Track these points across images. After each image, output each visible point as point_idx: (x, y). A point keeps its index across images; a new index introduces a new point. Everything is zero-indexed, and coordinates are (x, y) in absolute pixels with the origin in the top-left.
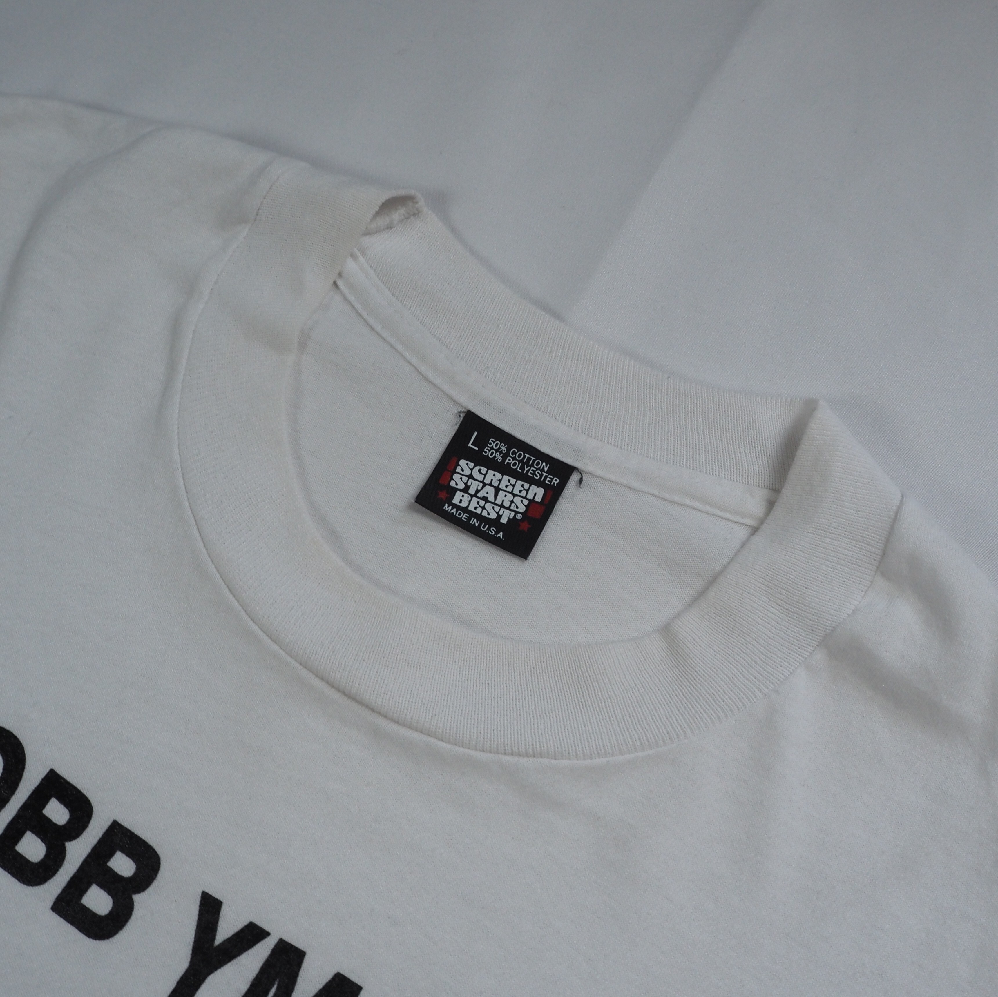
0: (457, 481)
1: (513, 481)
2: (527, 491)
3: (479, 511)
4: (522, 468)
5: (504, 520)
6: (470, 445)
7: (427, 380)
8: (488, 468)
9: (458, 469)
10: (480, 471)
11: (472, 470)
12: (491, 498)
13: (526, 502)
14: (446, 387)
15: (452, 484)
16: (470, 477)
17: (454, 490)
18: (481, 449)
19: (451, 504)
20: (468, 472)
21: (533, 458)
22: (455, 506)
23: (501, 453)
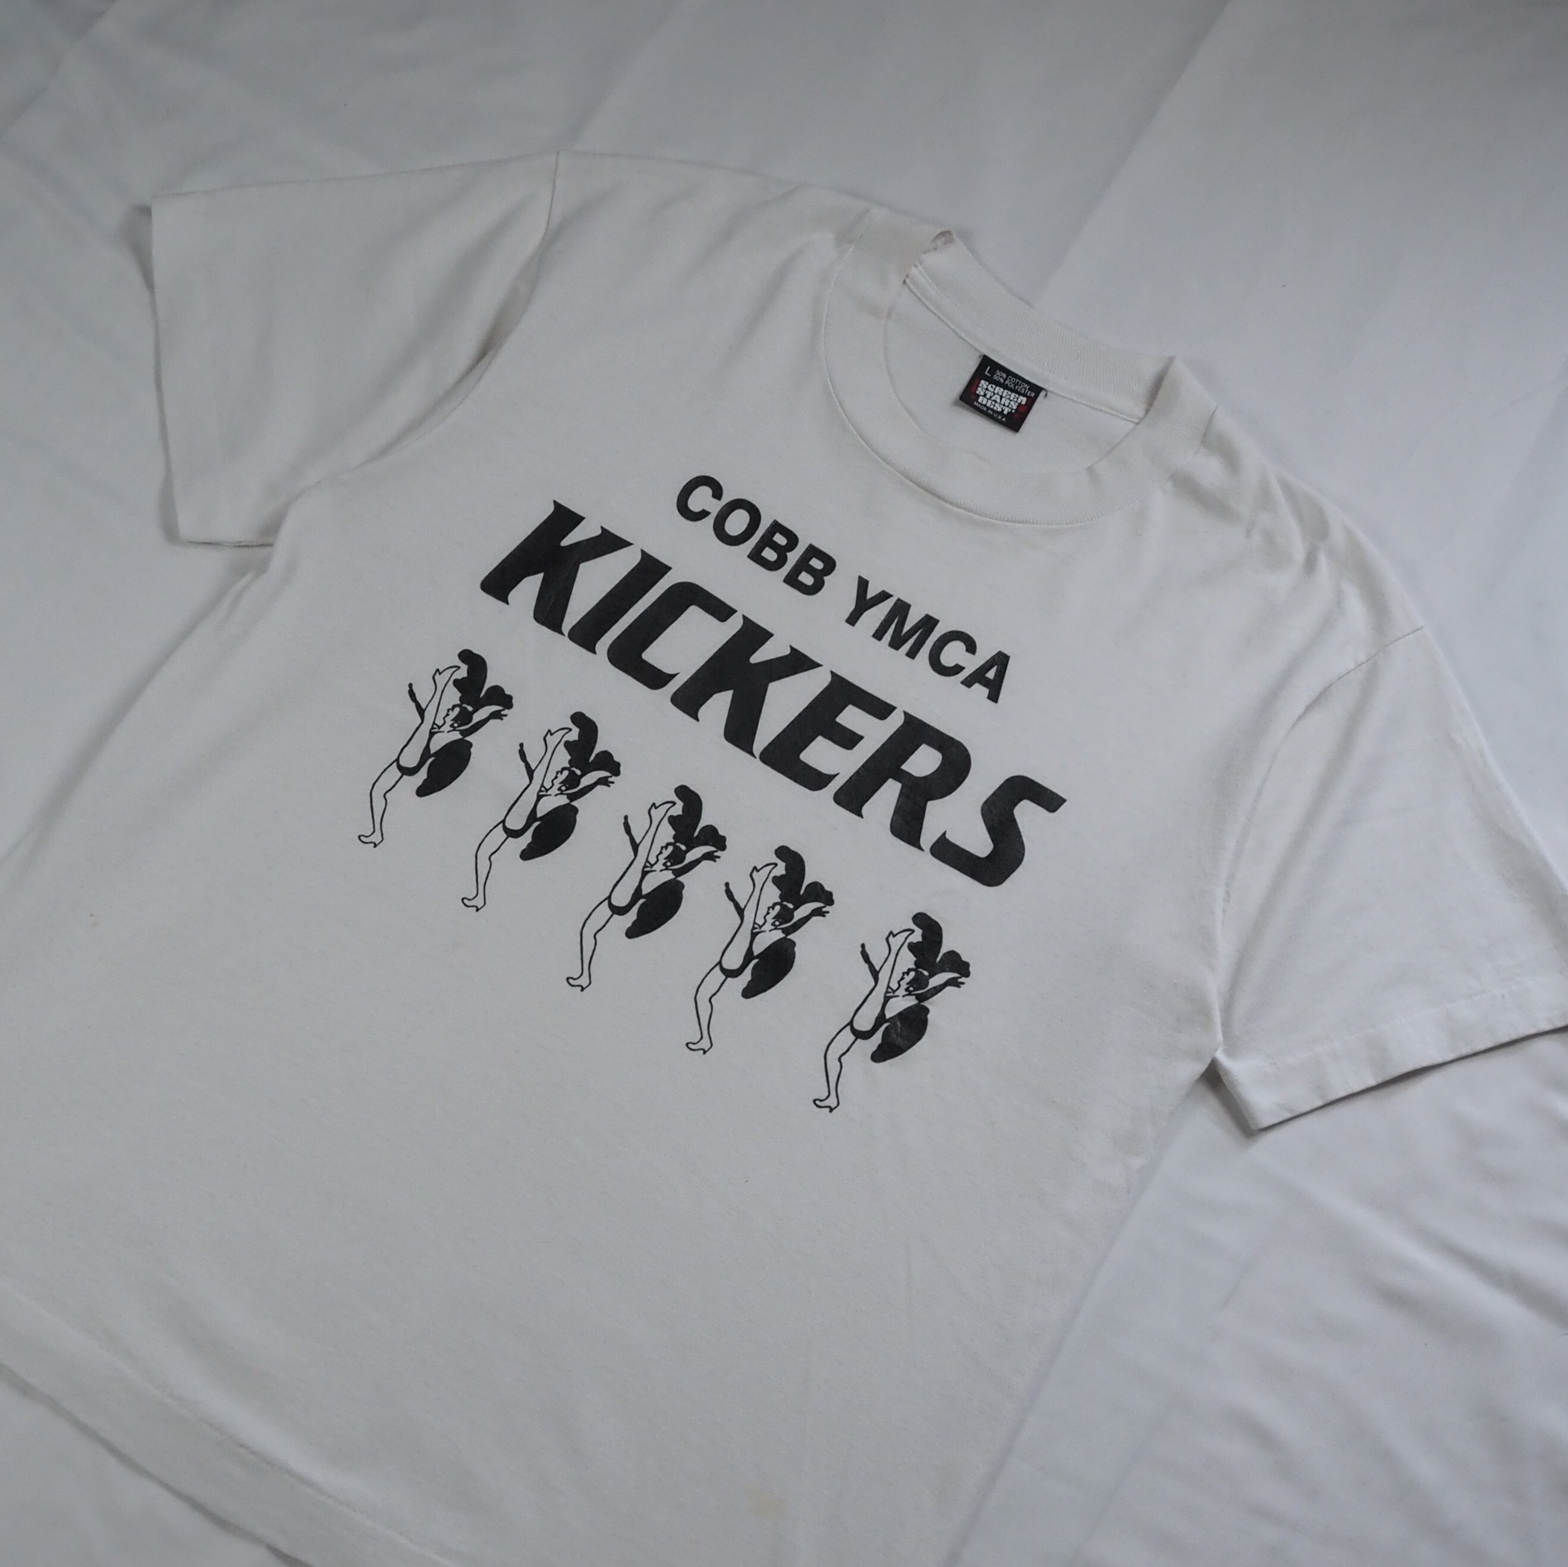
0: (980, 391)
1: (1010, 393)
2: (1017, 399)
3: (992, 407)
4: (1015, 387)
5: (1005, 412)
6: (986, 373)
7: (961, 337)
8: (996, 386)
9: (980, 385)
10: (992, 387)
11: (987, 386)
12: (998, 401)
13: (1017, 404)
14: (971, 342)
15: (978, 392)
16: (987, 389)
17: (978, 396)
18: (992, 376)
19: (977, 402)
20: (985, 387)
21: (1020, 382)
22: (979, 403)
23: (1003, 378)
